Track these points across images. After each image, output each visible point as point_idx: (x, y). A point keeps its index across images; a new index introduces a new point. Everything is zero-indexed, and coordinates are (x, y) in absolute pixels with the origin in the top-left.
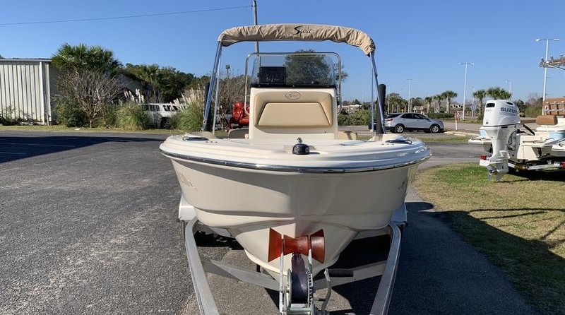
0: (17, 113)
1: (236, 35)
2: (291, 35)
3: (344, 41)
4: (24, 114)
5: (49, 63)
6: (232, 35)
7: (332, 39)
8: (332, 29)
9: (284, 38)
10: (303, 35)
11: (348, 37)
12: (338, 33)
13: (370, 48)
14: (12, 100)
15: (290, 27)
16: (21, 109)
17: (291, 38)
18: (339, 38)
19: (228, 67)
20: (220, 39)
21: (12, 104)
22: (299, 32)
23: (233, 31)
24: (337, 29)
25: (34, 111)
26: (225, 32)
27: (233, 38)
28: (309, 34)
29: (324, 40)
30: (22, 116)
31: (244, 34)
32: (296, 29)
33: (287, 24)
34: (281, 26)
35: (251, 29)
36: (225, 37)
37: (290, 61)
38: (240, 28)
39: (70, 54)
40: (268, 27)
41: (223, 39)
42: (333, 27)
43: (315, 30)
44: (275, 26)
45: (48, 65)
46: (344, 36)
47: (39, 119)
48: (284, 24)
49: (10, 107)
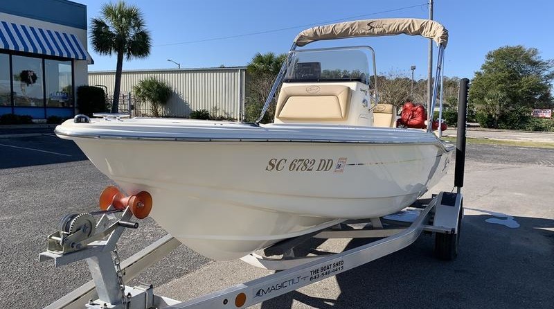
0: (221, 112)
1: (311, 36)
2: (363, 31)
3: (419, 33)
4: (225, 113)
5: (245, 70)
6: (307, 35)
7: (405, 32)
8: (404, 22)
9: (357, 35)
10: (376, 30)
11: (422, 29)
12: (411, 26)
13: (440, 39)
14: (218, 102)
15: (363, 23)
16: (224, 109)
17: (363, 34)
18: (412, 31)
19: (414, 68)
20: (295, 40)
21: (218, 105)
22: (372, 27)
23: (308, 32)
24: (410, 21)
25: (232, 111)
26: (302, 33)
27: (309, 38)
28: (381, 29)
29: (397, 34)
30: (223, 115)
31: (319, 33)
32: (369, 25)
33: (360, 21)
34: (354, 23)
35: (326, 28)
36: (302, 37)
37: (492, 60)
38: (316, 28)
39: (261, 62)
40: (342, 25)
41: (298, 40)
42: (406, 20)
43: (388, 24)
44: (348, 24)
45: (244, 73)
46: (417, 28)
47: (235, 118)
48: (357, 21)
49: (216, 107)
